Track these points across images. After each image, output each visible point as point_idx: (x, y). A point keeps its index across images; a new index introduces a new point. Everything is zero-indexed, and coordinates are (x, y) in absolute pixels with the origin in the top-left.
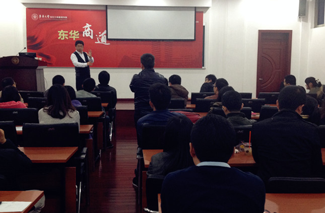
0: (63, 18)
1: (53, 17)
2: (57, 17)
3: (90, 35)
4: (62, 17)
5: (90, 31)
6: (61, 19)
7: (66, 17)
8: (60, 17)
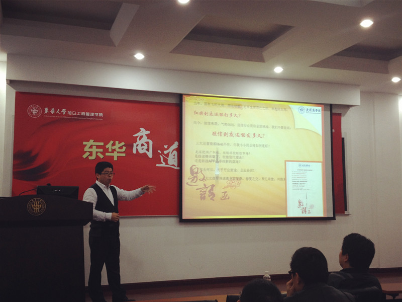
0: (95, 117)
1: (74, 113)
2: (83, 114)
3: (148, 150)
4: (92, 114)
5: (148, 143)
6: (90, 117)
7: (101, 115)
8: (88, 114)
